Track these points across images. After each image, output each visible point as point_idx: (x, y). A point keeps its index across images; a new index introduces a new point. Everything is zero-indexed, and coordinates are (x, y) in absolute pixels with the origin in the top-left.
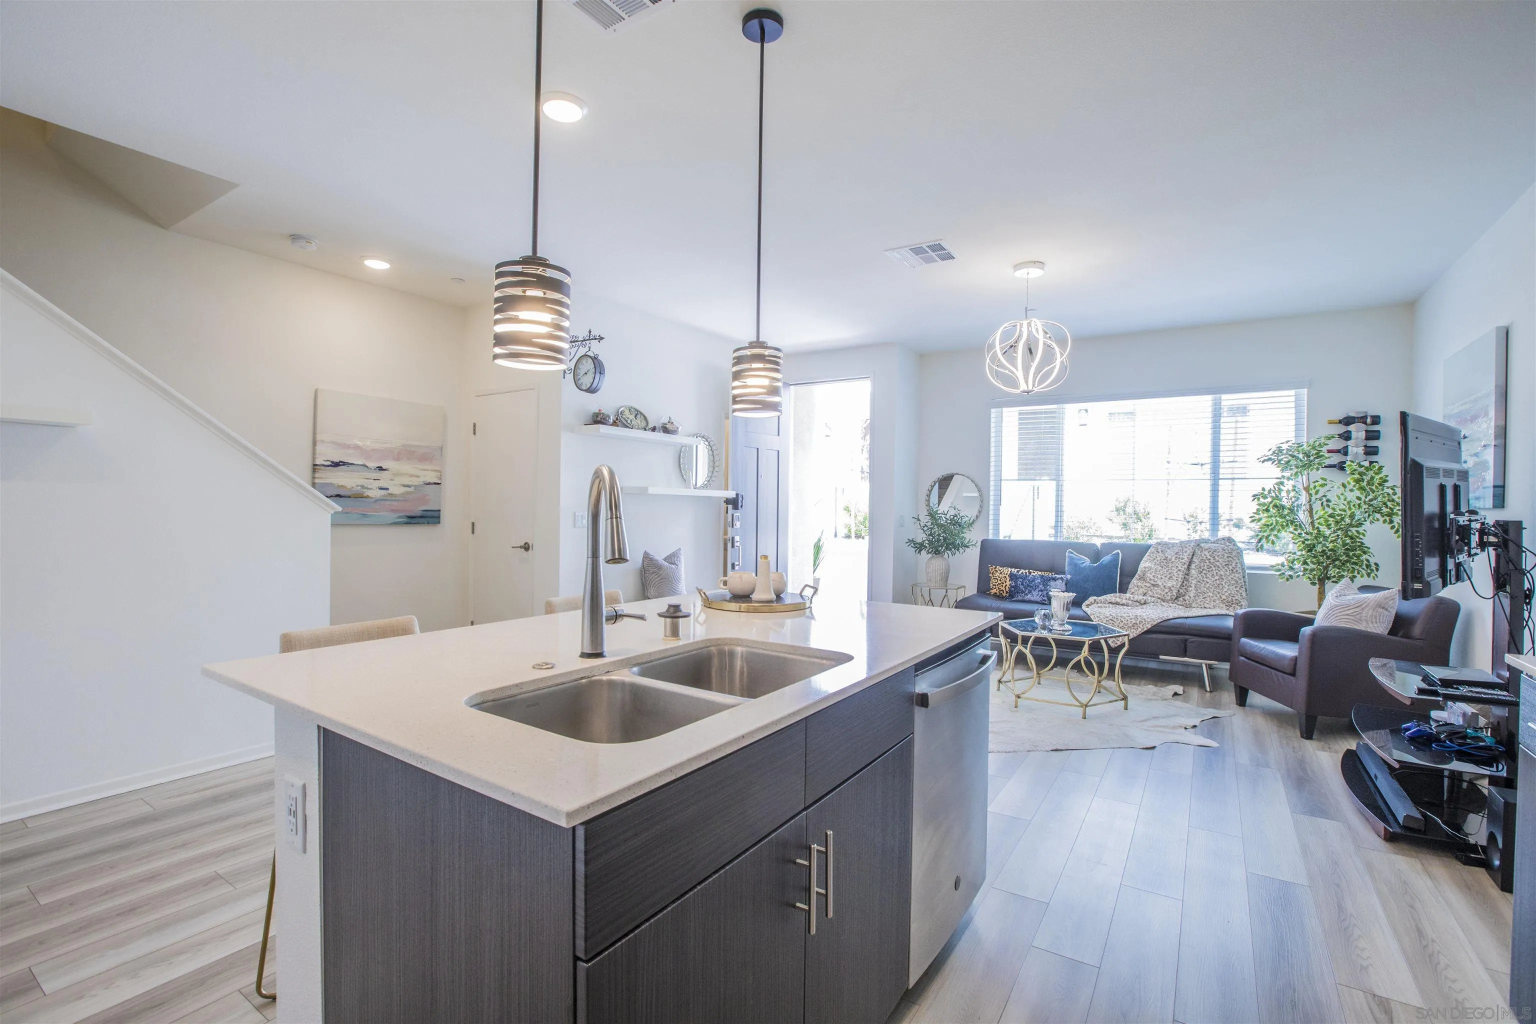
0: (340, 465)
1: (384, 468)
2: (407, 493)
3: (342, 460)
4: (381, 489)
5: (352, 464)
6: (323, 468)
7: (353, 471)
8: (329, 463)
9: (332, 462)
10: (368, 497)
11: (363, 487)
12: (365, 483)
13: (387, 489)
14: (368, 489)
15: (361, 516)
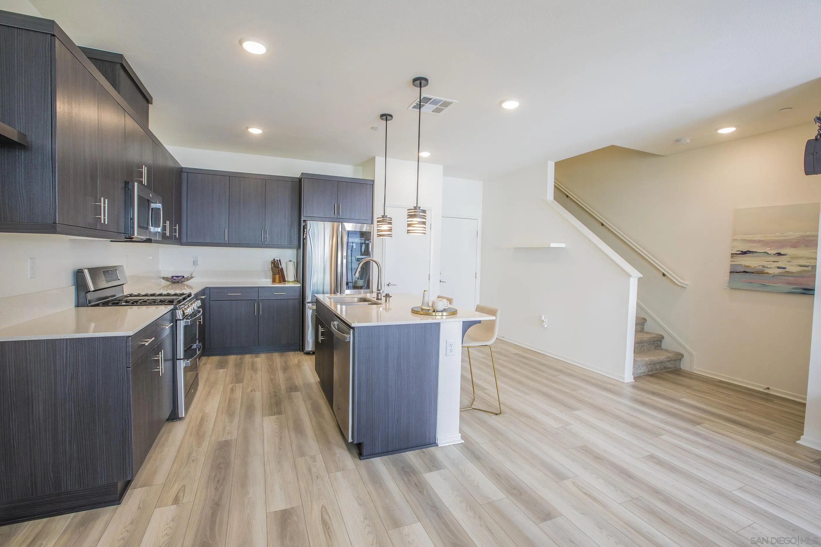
0: (747, 253)
1: (782, 253)
2: (804, 271)
3: (748, 250)
4: (779, 268)
5: (756, 252)
6: (735, 255)
7: (756, 257)
8: (740, 252)
9: (742, 251)
10: (767, 273)
11: (764, 267)
12: (765, 264)
13: (785, 268)
14: (768, 268)
15: (761, 285)
